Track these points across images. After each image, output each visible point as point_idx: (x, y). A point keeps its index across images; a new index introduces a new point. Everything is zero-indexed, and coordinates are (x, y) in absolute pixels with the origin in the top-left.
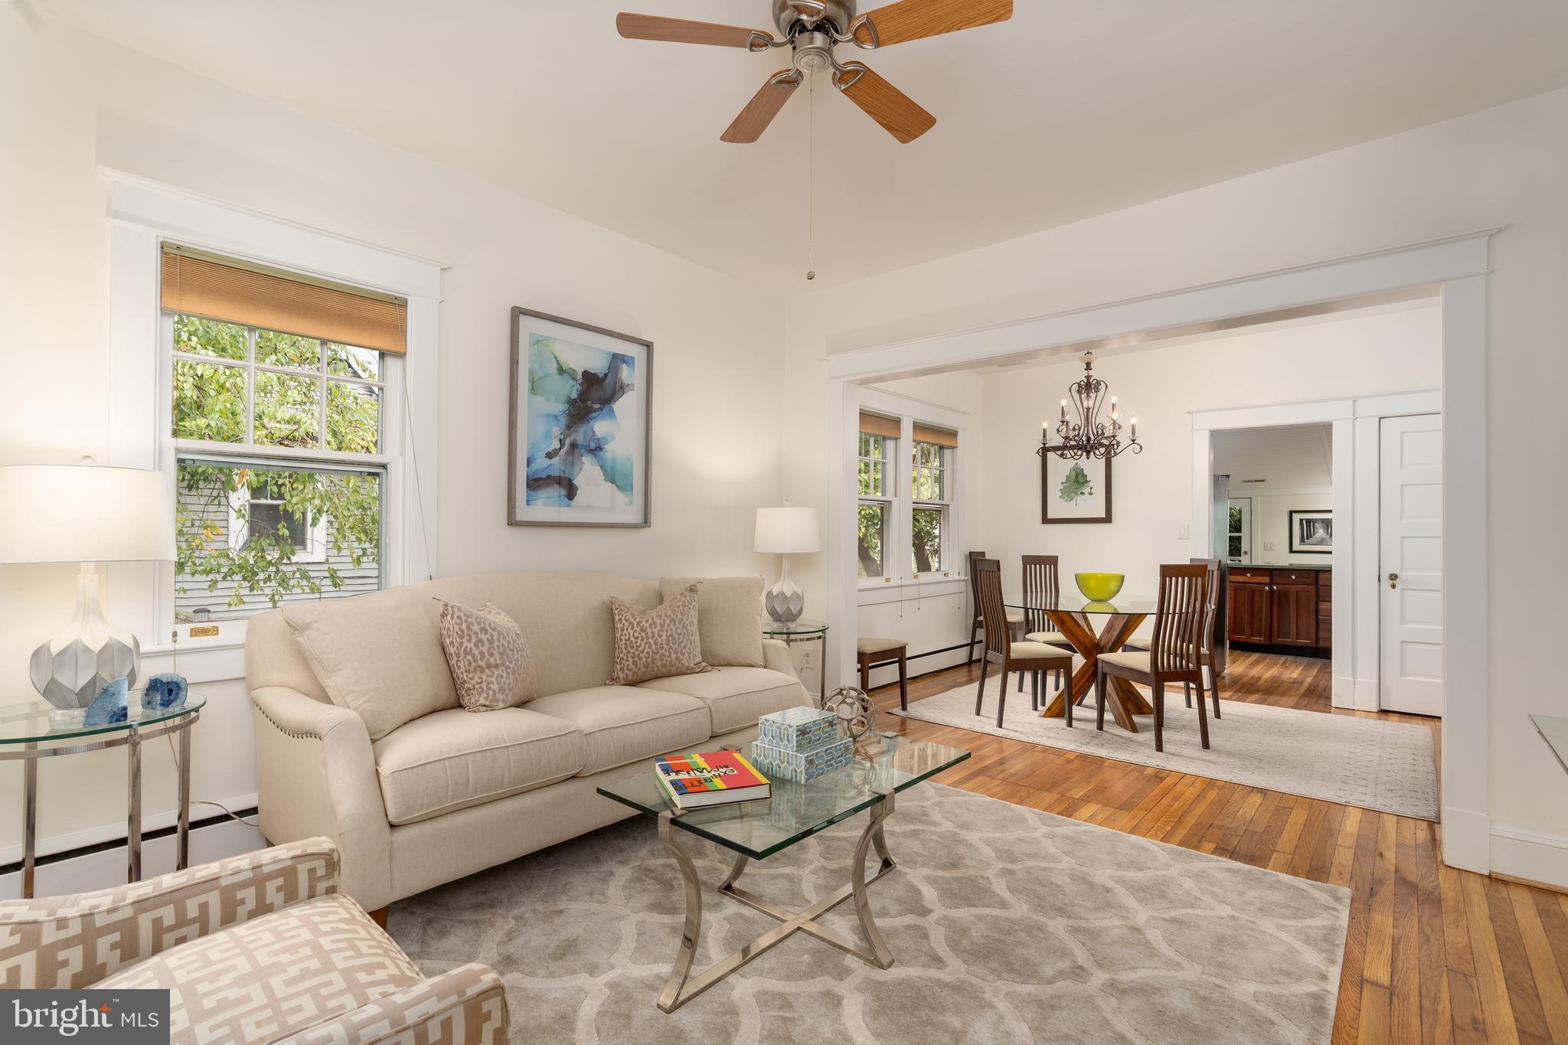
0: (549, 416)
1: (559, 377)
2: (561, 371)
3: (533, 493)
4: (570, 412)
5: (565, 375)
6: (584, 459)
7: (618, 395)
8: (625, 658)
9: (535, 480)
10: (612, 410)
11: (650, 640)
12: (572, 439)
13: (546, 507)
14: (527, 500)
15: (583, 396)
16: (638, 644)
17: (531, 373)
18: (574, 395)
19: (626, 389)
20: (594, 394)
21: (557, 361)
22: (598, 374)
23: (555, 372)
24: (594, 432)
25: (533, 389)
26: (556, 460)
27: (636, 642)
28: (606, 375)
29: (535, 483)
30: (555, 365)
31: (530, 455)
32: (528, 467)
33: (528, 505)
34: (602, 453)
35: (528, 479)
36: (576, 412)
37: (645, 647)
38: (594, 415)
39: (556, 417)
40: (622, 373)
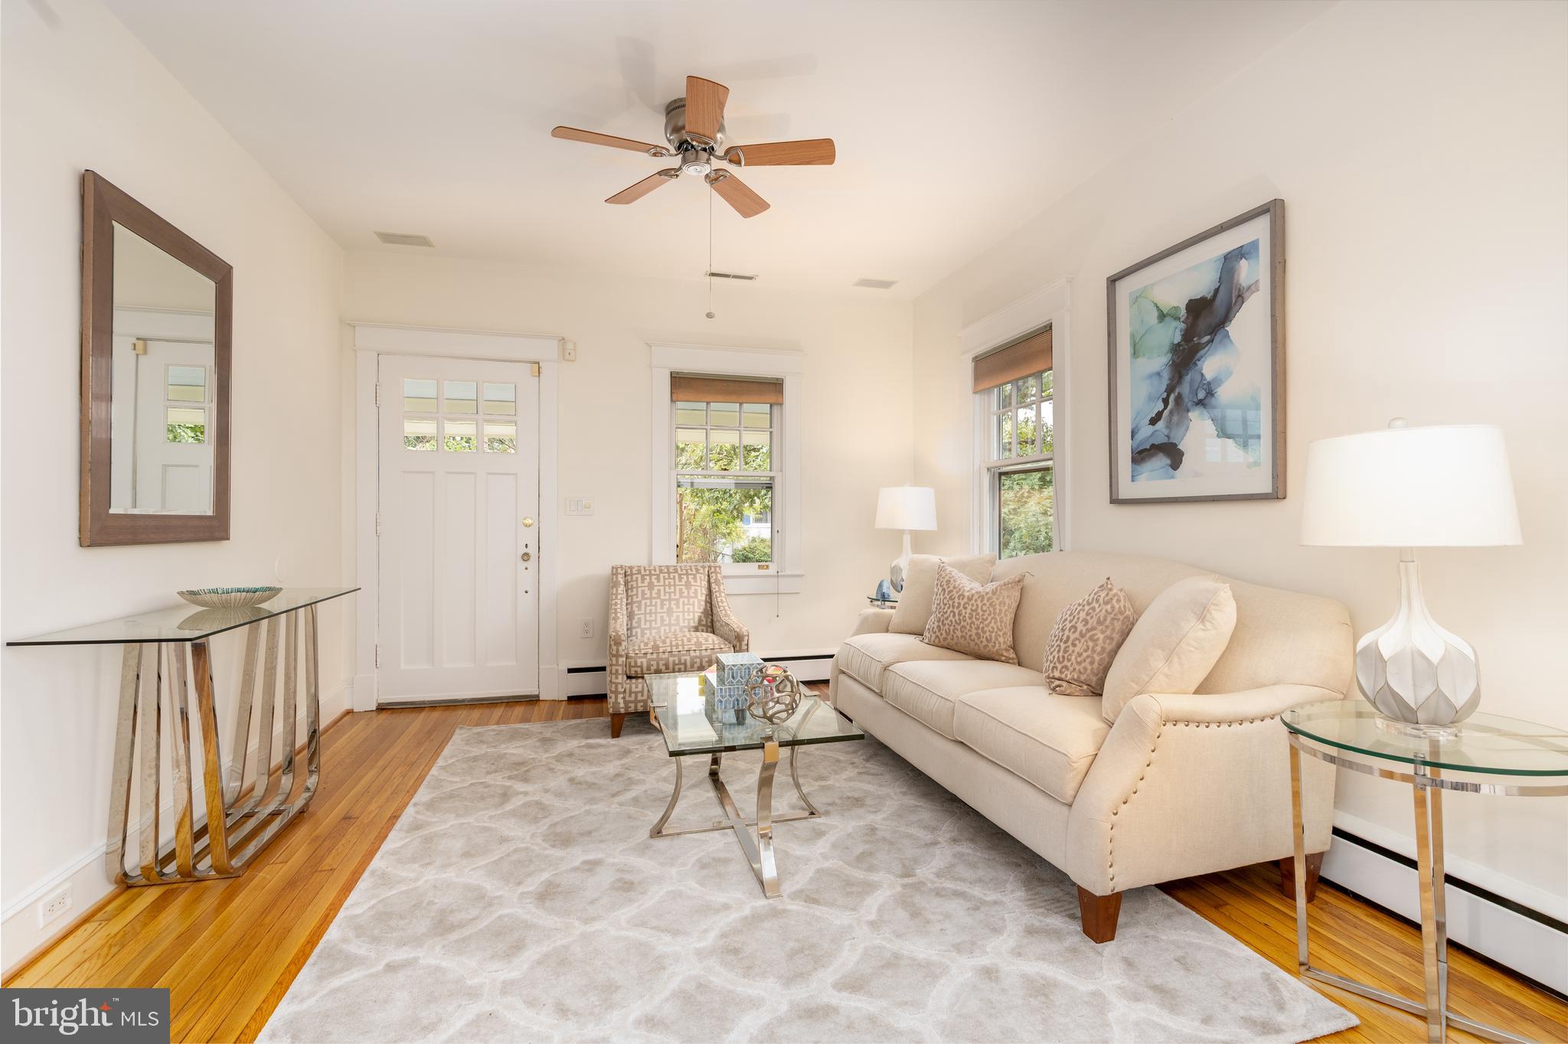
0: (1151, 376)
1: (1161, 325)
2: (1162, 316)
3: (1138, 467)
4: (1174, 362)
5: (1168, 319)
6: (1190, 415)
7: (1235, 309)
9: (1141, 452)
10: (1227, 335)
12: (1176, 394)
13: (1153, 481)
14: (1133, 476)
15: (1188, 335)
17: (1133, 336)
18: (1178, 339)
19: (1245, 295)
20: (1202, 324)
21: (1157, 307)
22: (1206, 296)
23: (1156, 321)
24: (1202, 375)
25: (1135, 354)
26: (1160, 425)
28: (1217, 291)
29: (1140, 456)
30: (1156, 314)
31: (1134, 426)
32: (1132, 439)
33: (1133, 481)
34: (1213, 398)
35: (1132, 453)
36: (1179, 360)
38: (1202, 352)
39: (1158, 374)
40: (1239, 275)
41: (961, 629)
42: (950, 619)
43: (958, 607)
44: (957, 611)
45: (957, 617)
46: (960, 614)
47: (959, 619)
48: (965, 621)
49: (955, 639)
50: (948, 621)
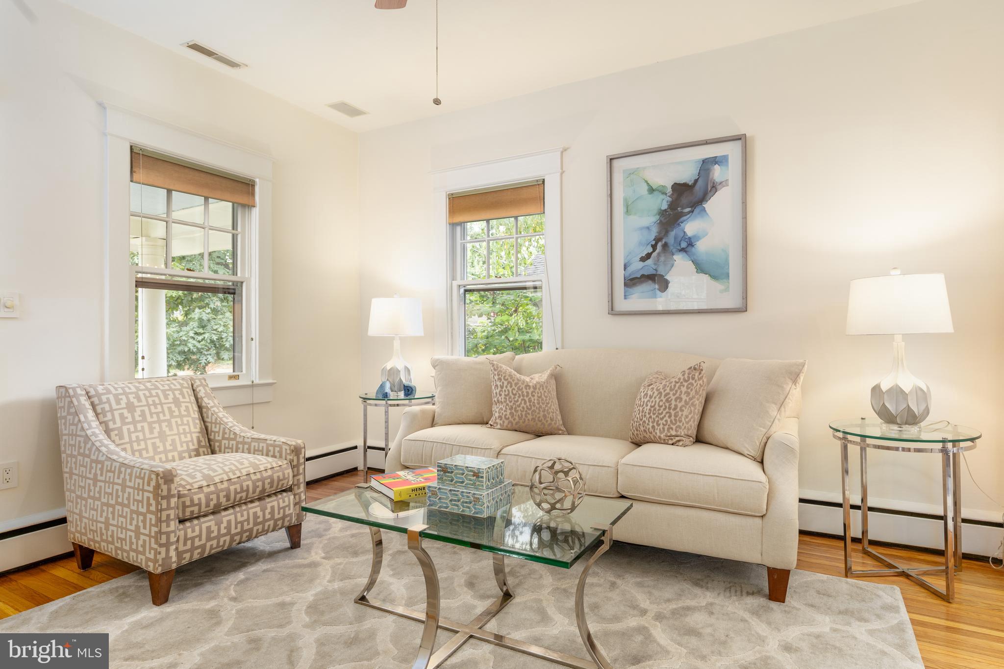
0: (641, 229)
1: (650, 196)
2: (651, 190)
3: (630, 290)
4: (661, 221)
5: (656, 193)
6: (675, 257)
7: (710, 194)
8: (647, 422)
9: (632, 280)
10: (704, 210)
11: (671, 411)
12: (663, 242)
13: (639, 299)
14: (625, 296)
15: (673, 205)
16: (660, 412)
17: (626, 200)
18: (665, 206)
19: (718, 187)
20: (684, 200)
21: (648, 184)
22: (688, 182)
23: (646, 192)
24: (685, 232)
25: (628, 211)
26: (649, 262)
27: (659, 410)
28: (696, 181)
29: (631, 282)
30: (646, 187)
31: (626, 262)
32: (625, 270)
33: (625, 298)
34: (693, 248)
35: (625, 279)
36: (665, 221)
37: (665, 416)
38: (685, 218)
39: (648, 228)
40: (713, 174)
41: (532, 413)
42: (521, 406)
43: (527, 396)
44: (527, 399)
45: (528, 404)
46: (530, 401)
47: (530, 405)
48: (534, 406)
49: (527, 421)
50: (521, 408)
